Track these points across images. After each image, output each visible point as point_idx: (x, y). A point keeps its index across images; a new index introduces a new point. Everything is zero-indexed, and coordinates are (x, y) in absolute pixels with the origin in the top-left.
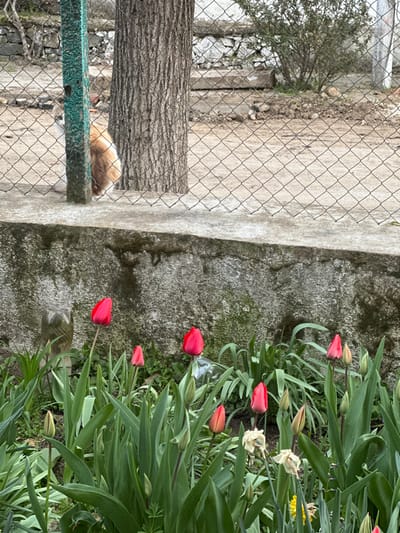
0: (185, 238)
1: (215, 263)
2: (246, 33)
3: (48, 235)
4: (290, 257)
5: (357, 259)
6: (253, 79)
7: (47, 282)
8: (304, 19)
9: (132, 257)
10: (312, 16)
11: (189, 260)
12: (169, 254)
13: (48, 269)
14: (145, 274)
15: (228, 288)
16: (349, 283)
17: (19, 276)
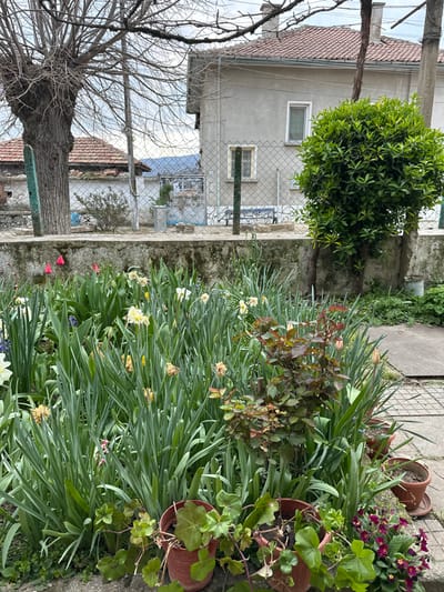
0: (84, 242)
1: (97, 250)
2: (83, 214)
3: (29, 246)
4: (124, 245)
5: (148, 244)
6: (88, 228)
7: (31, 264)
8: (105, 206)
9: (64, 251)
10: (108, 205)
11: (87, 249)
12: (79, 248)
13: (31, 259)
14: (70, 256)
15: (103, 258)
16: (147, 252)
17: (19, 263)
